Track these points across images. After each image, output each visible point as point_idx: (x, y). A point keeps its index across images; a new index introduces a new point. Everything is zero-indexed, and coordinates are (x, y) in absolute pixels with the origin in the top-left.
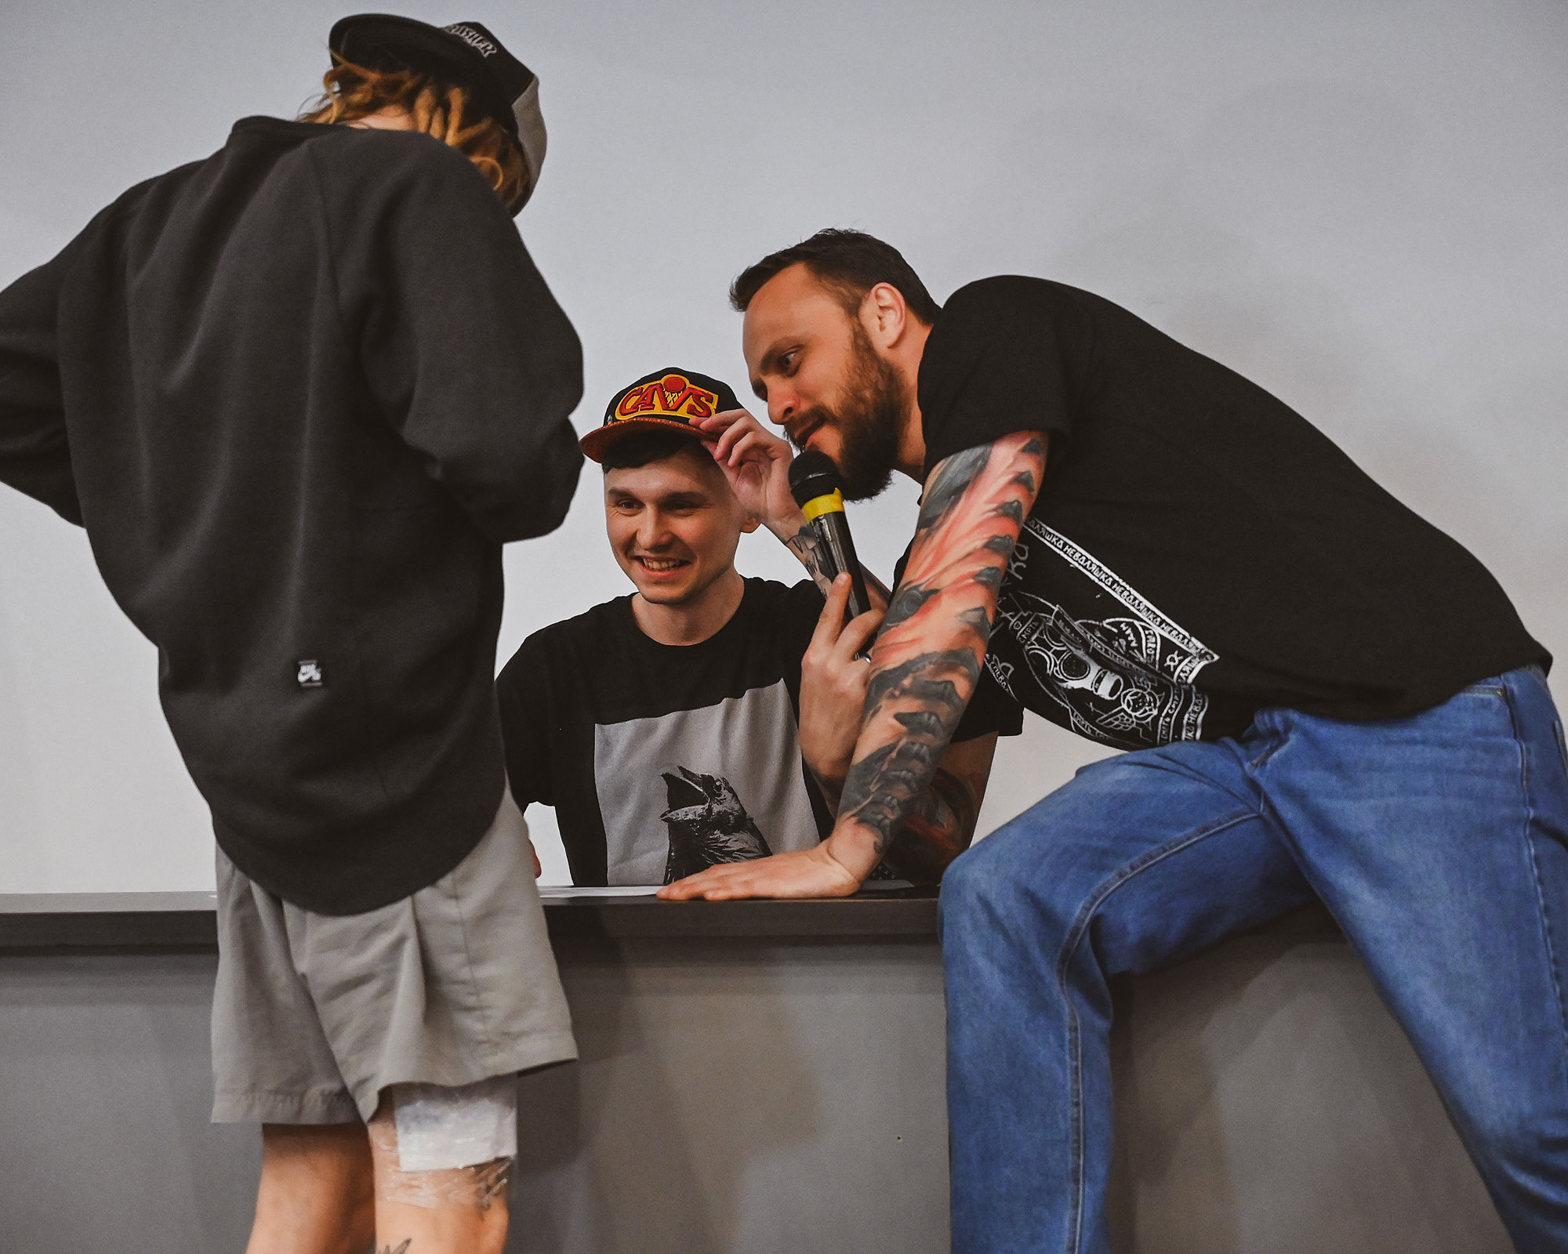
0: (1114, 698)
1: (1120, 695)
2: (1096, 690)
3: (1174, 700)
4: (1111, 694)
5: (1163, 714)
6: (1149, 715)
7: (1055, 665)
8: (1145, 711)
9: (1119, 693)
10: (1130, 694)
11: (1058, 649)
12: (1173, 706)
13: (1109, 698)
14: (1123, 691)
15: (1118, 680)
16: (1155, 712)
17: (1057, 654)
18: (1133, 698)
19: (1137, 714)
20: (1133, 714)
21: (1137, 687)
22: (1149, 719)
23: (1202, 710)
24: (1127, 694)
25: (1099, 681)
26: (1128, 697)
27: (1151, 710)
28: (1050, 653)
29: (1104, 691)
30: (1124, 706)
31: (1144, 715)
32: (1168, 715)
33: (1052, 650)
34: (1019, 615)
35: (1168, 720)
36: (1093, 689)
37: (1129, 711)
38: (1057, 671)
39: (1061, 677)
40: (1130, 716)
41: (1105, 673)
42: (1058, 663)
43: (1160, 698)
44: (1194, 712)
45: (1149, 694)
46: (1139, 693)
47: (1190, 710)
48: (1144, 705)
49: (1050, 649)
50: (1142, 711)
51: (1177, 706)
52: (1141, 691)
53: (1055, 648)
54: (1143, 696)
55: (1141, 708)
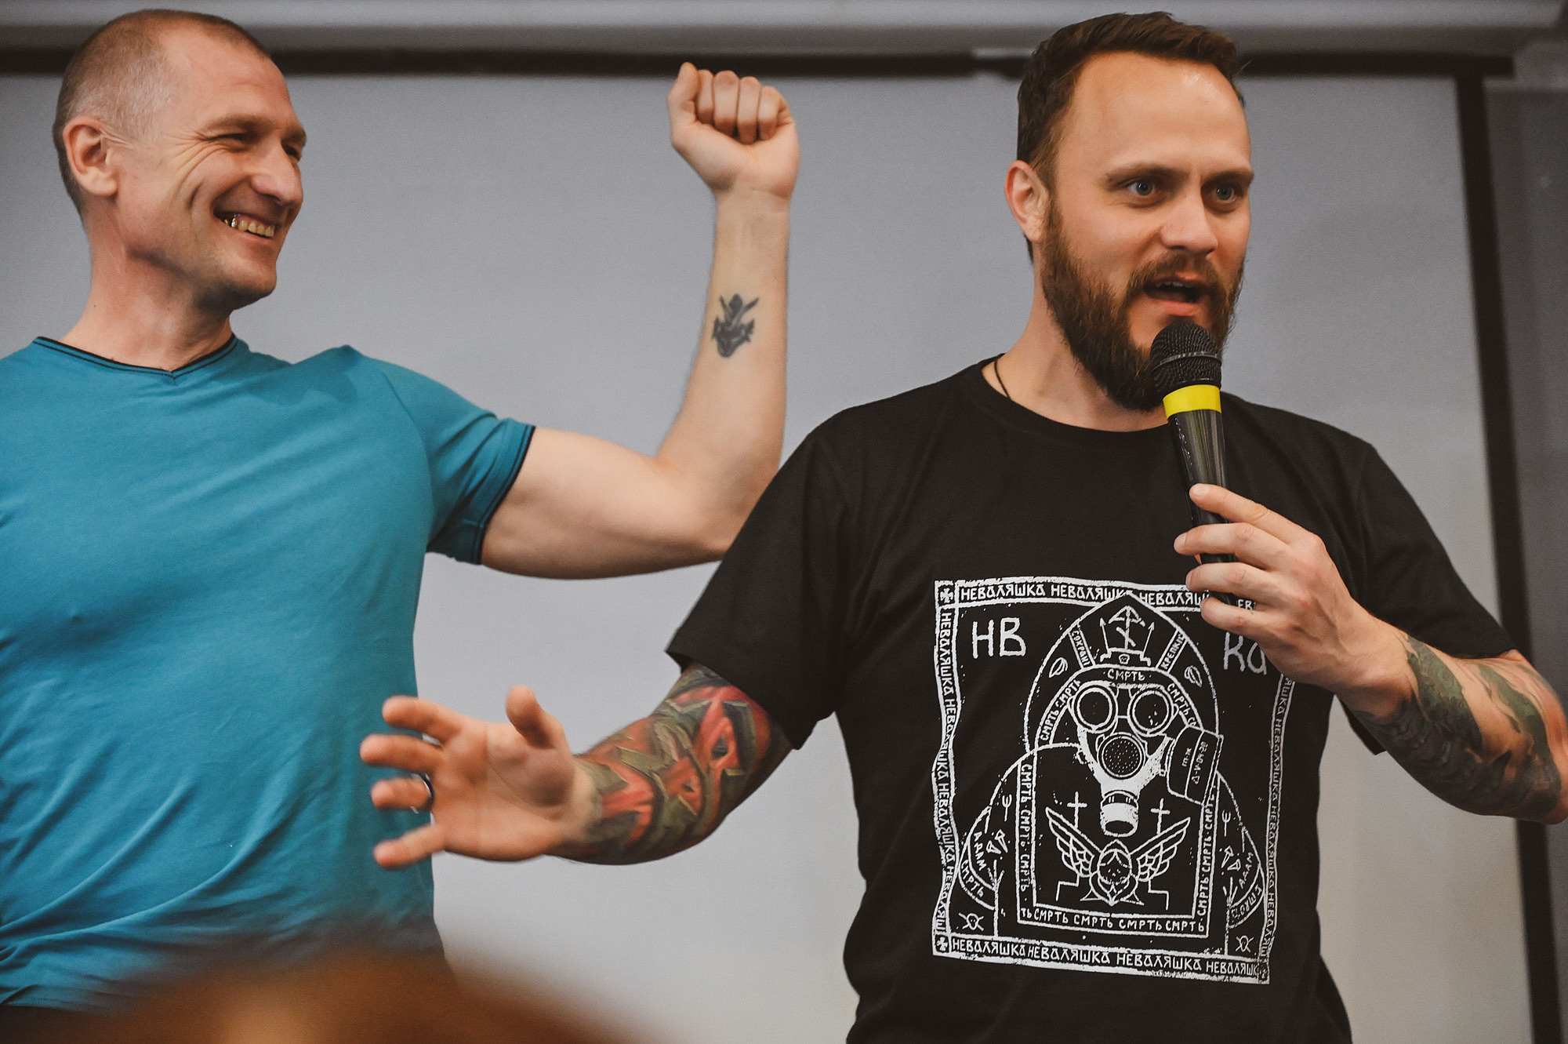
0: (1107, 833)
1: (1113, 838)
2: (1106, 803)
3: (1138, 920)
4: (1111, 826)
5: (1114, 915)
6: (1105, 895)
7: (1107, 734)
8: (1108, 887)
9: (1115, 835)
10: (1121, 851)
11: (1129, 721)
12: (1130, 923)
13: (1103, 827)
14: (1120, 839)
15: (1129, 827)
16: (1112, 902)
17: (1123, 726)
18: (1118, 859)
19: (1100, 877)
20: (1098, 872)
21: (1134, 857)
22: (1100, 898)
23: (1139, 969)
24: (1119, 847)
25: (1120, 798)
26: (1116, 851)
27: (1112, 894)
28: (1117, 717)
29: (1111, 813)
30: (1103, 855)
31: (1103, 888)
32: (1115, 921)
33: (1122, 717)
34: (1137, 652)
35: (1110, 924)
36: (1105, 798)
37: (1099, 864)
38: (1101, 739)
39: (1098, 750)
40: (1094, 869)
41: (1132, 803)
42: (1112, 734)
43: (1132, 898)
44: (1133, 958)
45: (1132, 879)
46: (1127, 864)
47: (1133, 951)
48: (1115, 879)
49: (1123, 712)
50: (1106, 882)
51: (1131, 928)
52: (1131, 867)
53: (1128, 717)
54: (1125, 872)
55: (1109, 877)
